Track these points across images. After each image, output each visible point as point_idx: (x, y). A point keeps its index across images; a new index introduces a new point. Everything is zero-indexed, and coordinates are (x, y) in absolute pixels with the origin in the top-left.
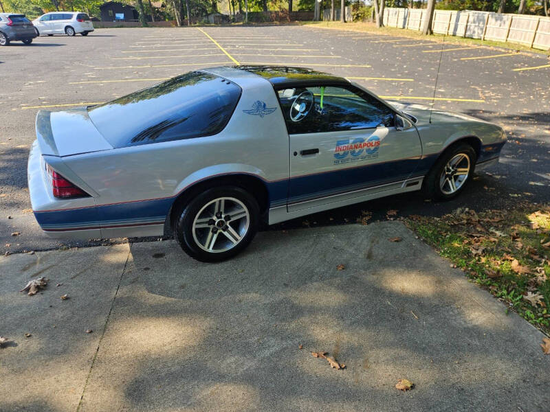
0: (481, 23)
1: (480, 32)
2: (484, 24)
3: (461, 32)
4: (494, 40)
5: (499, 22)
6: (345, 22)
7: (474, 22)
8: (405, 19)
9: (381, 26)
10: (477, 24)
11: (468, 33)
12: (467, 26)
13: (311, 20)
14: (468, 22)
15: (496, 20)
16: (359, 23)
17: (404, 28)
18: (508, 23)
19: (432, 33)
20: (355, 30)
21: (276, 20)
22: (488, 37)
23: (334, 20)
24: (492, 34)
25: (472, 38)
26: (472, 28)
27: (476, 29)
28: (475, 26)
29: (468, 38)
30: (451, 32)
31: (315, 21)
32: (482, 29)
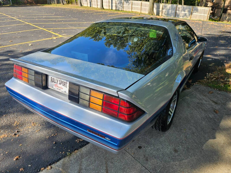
0: (121, 4)
1: (121, 8)
2: (122, 4)
3: (114, 8)
4: (127, 11)
5: (128, 4)
6: (64, 4)
7: (118, 4)
8: (90, 3)
9: (81, 6)
10: (120, 5)
11: (117, 8)
12: (116, 5)
13: (46, 4)
14: (116, 4)
16: (70, 5)
17: (91, 7)
18: (131, 4)
19: (104, 9)
20: (71, 8)
22: (125, 10)
23: (57, 4)
24: (126, 8)
25: (119, 10)
26: (118, 6)
27: (120, 7)
28: (119, 5)
29: (117, 10)
30: (110, 8)
31: (48, 4)
32: (122, 7)
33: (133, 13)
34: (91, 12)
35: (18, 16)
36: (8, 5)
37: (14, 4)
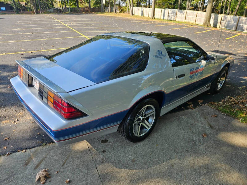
0: (174, 14)
1: (174, 18)
2: (175, 14)
3: (166, 18)
4: (180, 21)
5: (181, 14)
6: (116, 13)
7: (171, 13)
8: (142, 12)
9: (132, 15)
10: (172, 14)
11: (169, 18)
12: (168, 15)
13: (100, 12)
14: (169, 14)
15: (180, 13)
16: (122, 14)
17: (142, 16)
18: (185, 14)
19: (154, 18)
20: (122, 17)
21: (84, 12)
22: (177, 20)
23: (110, 12)
24: (179, 18)
25: (171, 20)
26: (170, 16)
27: (172, 17)
28: (172, 15)
29: (169, 20)
30: (162, 18)
31: (102, 12)
32: (175, 16)
33: (185, 24)
34: (140, 22)
35: (70, 23)
36: (67, 13)
37: (71, 12)
